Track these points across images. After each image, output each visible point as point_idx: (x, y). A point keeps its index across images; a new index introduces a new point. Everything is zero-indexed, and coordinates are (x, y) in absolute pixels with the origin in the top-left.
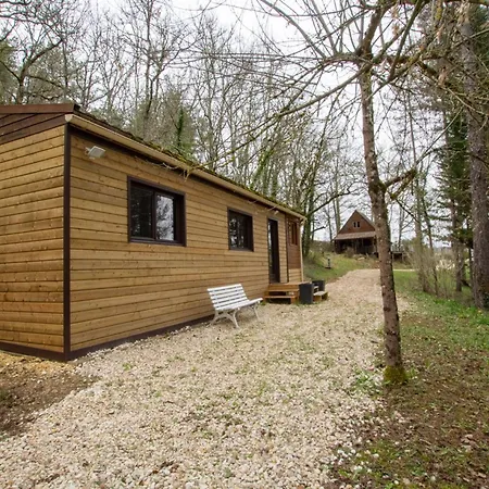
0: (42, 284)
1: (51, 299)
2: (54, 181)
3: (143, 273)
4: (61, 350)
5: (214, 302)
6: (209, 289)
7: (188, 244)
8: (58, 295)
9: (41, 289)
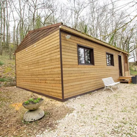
0: (55, 78)
1: (58, 83)
2: (57, 47)
3: (83, 74)
4: (62, 98)
5: (104, 83)
6: (103, 79)
7: (95, 64)
8: (60, 82)
9: (55, 80)
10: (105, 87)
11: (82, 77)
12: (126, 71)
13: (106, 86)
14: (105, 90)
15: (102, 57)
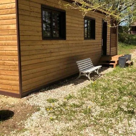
0: (6, 62)
1: (12, 69)
2: (10, 10)
3: (49, 55)
4: (18, 93)
5: (79, 68)
6: (77, 62)
7: (67, 38)
8: (16, 68)
9: (5, 64)
10: (80, 74)
11: (47, 59)
12: (113, 47)
13: (82, 72)
14: (79, 79)
15: (77, 26)
